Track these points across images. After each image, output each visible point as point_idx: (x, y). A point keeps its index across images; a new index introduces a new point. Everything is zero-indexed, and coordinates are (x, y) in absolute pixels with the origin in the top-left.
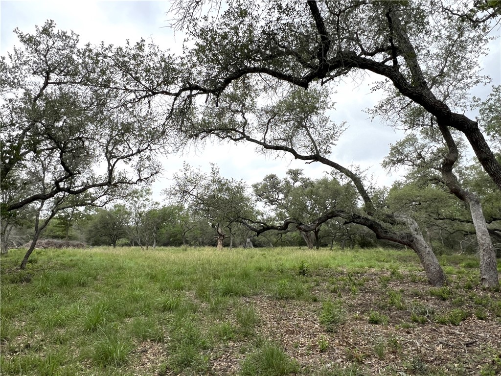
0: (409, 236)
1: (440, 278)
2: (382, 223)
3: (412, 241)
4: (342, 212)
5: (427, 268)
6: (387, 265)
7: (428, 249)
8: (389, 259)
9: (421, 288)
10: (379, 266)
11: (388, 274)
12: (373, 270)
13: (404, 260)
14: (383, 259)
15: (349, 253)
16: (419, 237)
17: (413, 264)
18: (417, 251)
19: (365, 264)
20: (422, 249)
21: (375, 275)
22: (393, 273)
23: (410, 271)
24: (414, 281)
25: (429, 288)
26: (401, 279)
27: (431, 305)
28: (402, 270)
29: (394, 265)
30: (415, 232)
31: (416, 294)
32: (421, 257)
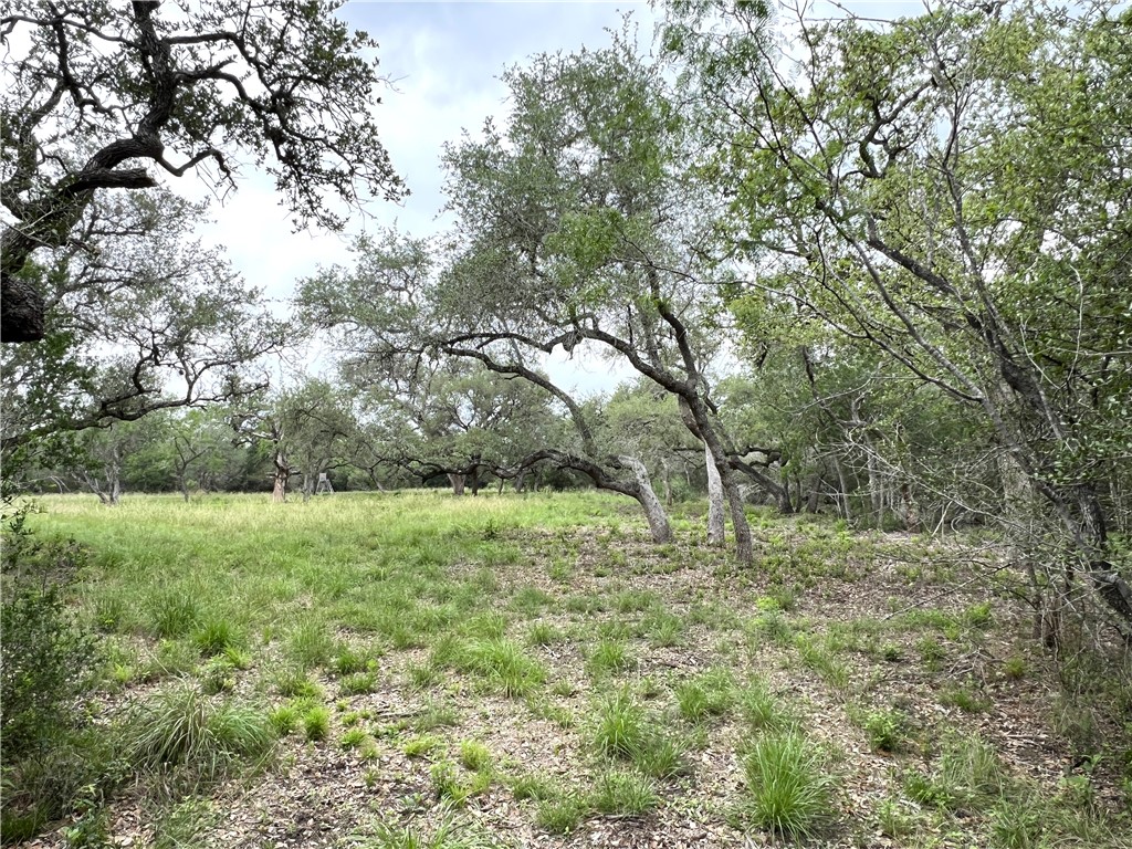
0: (636, 485)
1: (666, 535)
2: (604, 468)
3: (638, 491)
4: (555, 452)
5: (653, 524)
6: (603, 521)
7: (656, 501)
8: (604, 511)
9: (644, 547)
10: (592, 523)
11: (606, 534)
12: (584, 529)
13: (626, 512)
14: (595, 512)
15: (537, 502)
16: (645, 486)
17: (639, 518)
18: (643, 503)
19: (570, 520)
20: (648, 500)
21: (589, 535)
22: (613, 532)
23: (635, 528)
24: (637, 540)
25: (653, 547)
26: (623, 538)
27: (651, 561)
28: (624, 527)
29: (613, 521)
30: (643, 480)
31: (639, 553)
32: (647, 512)
